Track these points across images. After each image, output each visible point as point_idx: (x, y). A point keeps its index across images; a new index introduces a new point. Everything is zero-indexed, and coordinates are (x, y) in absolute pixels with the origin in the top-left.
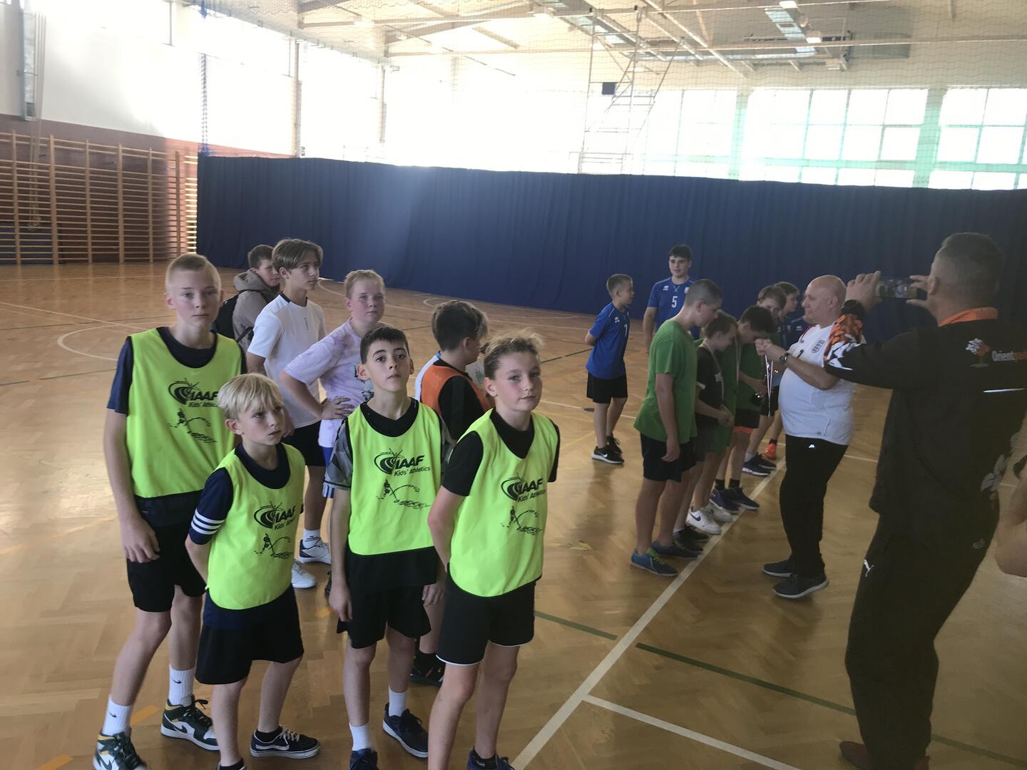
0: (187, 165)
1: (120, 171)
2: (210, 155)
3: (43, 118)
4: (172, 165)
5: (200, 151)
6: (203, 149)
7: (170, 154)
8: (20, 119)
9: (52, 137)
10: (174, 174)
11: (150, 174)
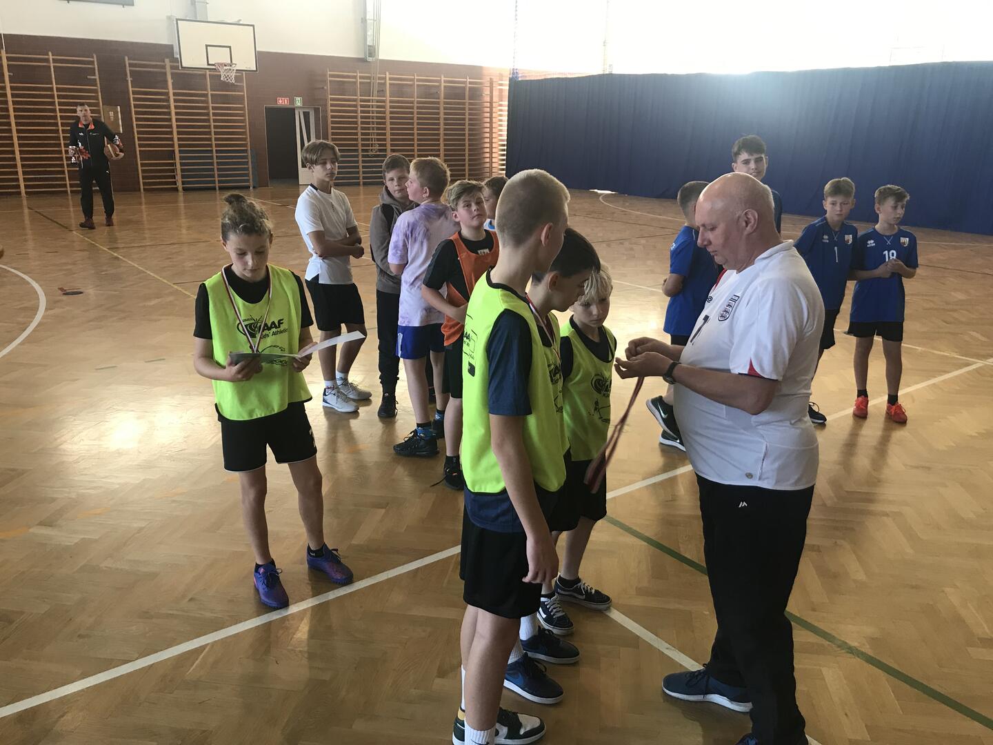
0: (501, 91)
1: (442, 100)
2: (520, 79)
3: (380, 58)
4: (487, 92)
5: (511, 76)
6: (513, 73)
7: (486, 81)
8: (363, 60)
9: (387, 73)
10: (488, 99)
11: (467, 101)
